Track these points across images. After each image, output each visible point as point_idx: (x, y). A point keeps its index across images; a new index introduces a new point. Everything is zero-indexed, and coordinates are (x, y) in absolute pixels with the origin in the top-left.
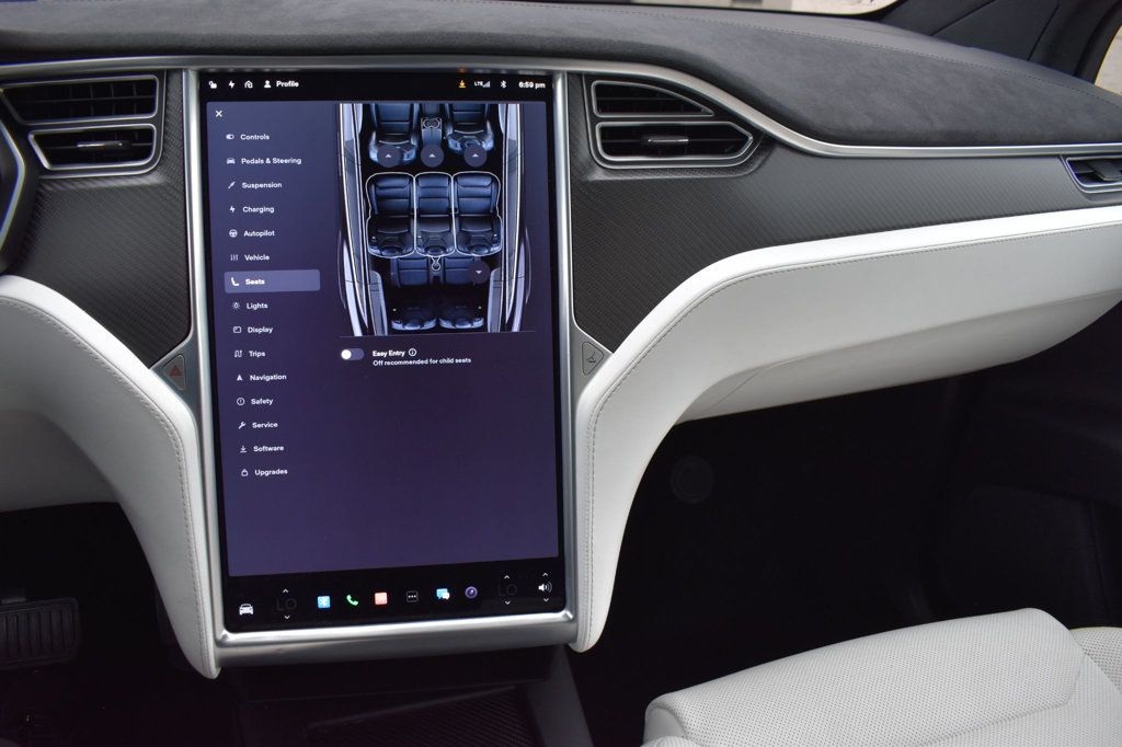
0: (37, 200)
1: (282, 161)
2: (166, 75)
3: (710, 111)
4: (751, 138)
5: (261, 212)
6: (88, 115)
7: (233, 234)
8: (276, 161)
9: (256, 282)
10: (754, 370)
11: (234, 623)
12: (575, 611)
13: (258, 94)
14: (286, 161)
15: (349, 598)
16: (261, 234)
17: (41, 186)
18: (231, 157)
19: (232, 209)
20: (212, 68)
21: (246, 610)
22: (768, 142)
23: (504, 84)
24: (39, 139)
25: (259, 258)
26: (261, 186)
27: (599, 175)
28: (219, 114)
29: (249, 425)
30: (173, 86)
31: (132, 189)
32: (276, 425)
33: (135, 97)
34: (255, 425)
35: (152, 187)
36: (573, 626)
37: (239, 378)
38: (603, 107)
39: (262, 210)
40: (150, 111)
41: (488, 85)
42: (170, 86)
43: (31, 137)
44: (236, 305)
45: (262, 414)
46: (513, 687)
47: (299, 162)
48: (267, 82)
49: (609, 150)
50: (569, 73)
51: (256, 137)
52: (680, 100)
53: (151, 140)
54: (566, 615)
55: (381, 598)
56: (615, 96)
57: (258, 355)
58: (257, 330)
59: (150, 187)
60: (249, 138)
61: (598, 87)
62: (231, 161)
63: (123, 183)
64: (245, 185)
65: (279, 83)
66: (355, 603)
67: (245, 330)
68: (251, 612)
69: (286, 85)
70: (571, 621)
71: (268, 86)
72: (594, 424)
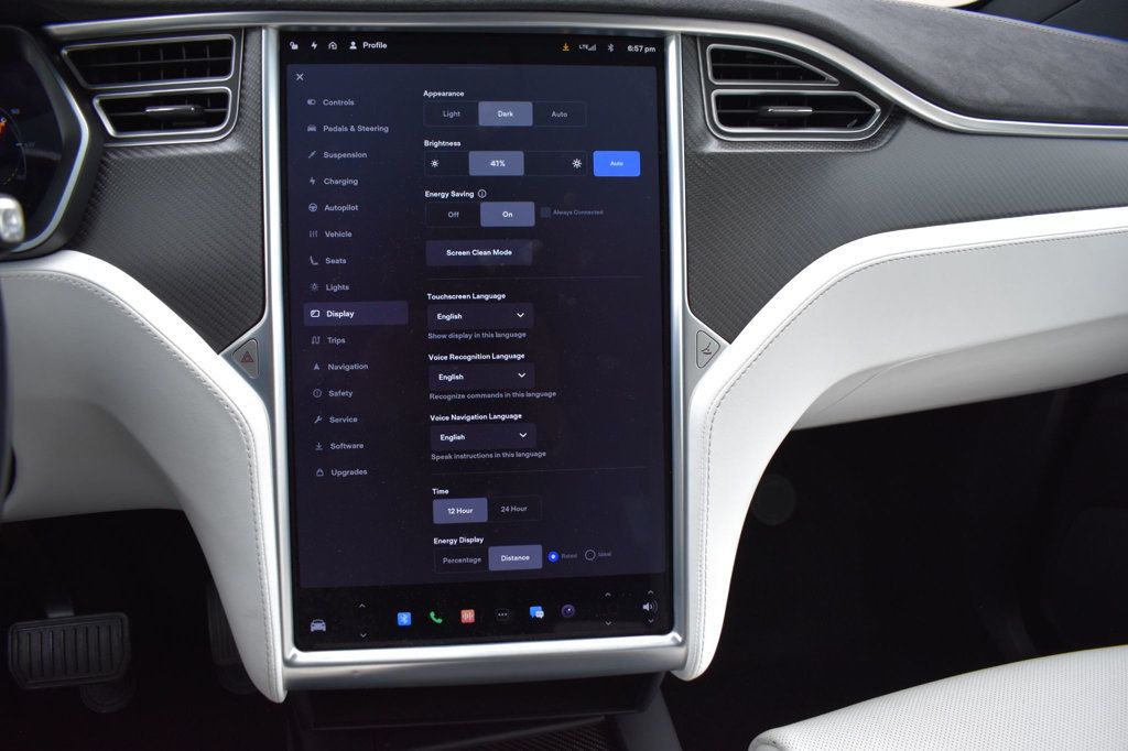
0: (100, 170)
1: (367, 129)
2: (243, 33)
3: (835, 79)
4: (878, 110)
5: (344, 184)
6: (158, 78)
7: (313, 208)
8: (361, 128)
9: (338, 261)
10: (874, 369)
11: (304, 640)
12: (684, 633)
13: (344, 56)
14: (372, 129)
15: (432, 615)
16: (343, 209)
17: (105, 155)
18: (312, 124)
19: (313, 181)
20: (294, 26)
21: (318, 626)
22: (898, 114)
23: (611, 48)
24: (104, 104)
25: (340, 235)
26: (344, 155)
27: (713, 147)
28: (300, 77)
29: (326, 420)
30: (251, 47)
31: (205, 157)
32: (355, 420)
33: (209, 59)
34: (333, 420)
35: (227, 156)
36: (681, 652)
37: (317, 367)
38: (717, 76)
39: (345, 183)
40: (226, 73)
41: (594, 48)
42: (248, 46)
43: (96, 102)
44: (315, 286)
45: (341, 407)
46: (603, 718)
47: (386, 130)
48: (353, 43)
49: (725, 120)
50: (684, 35)
51: (339, 103)
52: (803, 68)
53: (226, 106)
54: (674, 639)
55: (468, 616)
56: (731, 61)
57: (338, 341)
58: (336, 314)
59: (223, 155)
60: (332, 103)
61: (714, 51)
62: (312, 129)
63: (194, 151)
64: (326, 155)
65: (365, 44)
66: (439, 621)
67: (323, 314)
68: (324, 629)
69: (373, 46)
70: (680, 645)
71: (353, 47)
72: (710, 423)
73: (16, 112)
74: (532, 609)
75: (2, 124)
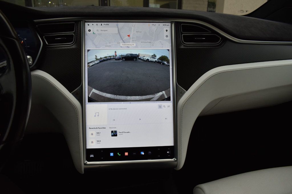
0: (45, 52)
3: (210, 31)
4: (221, 38)
6: (58, 32)
10: (222, 98)
12: (177, 159)
15: (118, 153)
17: (46, 49)
21: (92, 156)
22: (225, 39)
27: (182, 47)
30: (79, 25)
35: (73, 49)
36: (176, 163)
38: (183, 31)
40: (73, 31)
43: (44, 37)
50: (176, 22)
52: (203, 29)
53: (73, 38)
54: (174, 159)
55: (126, 154)
56: (186, 28)
61: (182, 25)
63: (66, 48)
66: (120, 155)
70: (176, 161)
72: (182, 109)
73: (25, 39)
74: (141, 152)
75: (22, 42)
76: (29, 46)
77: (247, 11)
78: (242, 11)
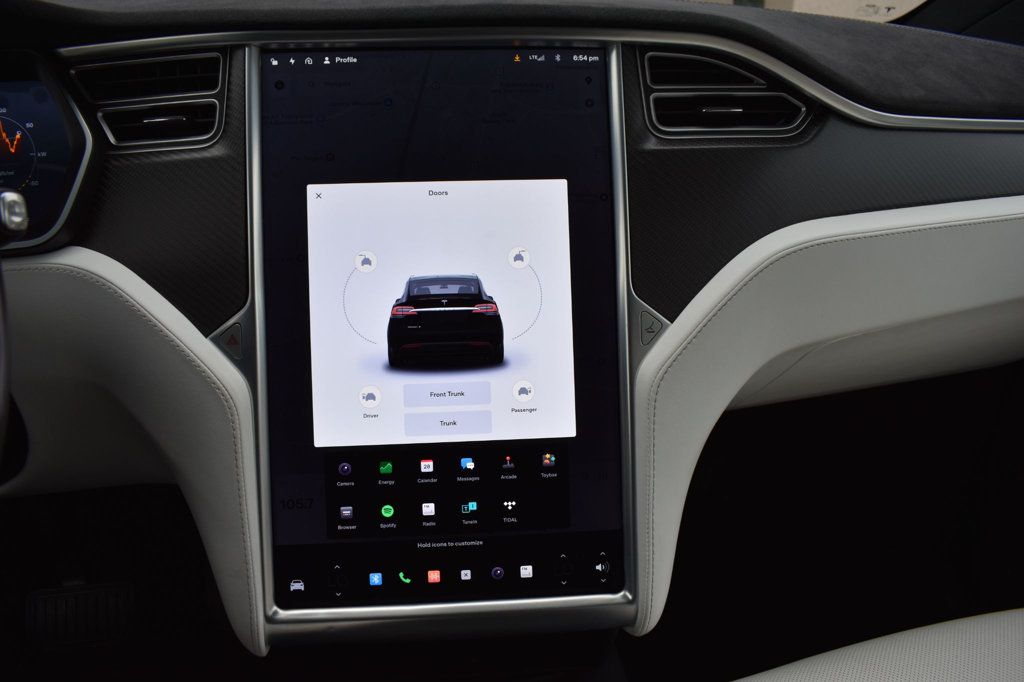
0: (103, 174)
2: (230, 51)
3: (763, 81)
4: (804, 109)
10: (809, 346)
11: (285, 599)
12: (635, 591)
13: (318, 70)
15: (401, 575)
17: (108, 161)
20: (274, 44)
21: (297, 586)
22: (822, 112)
23: (558, 58)
24: (106, 117)
27: (651, 145)
30: (236, 64)
31: (195, 162)
33: (199, 75)
35: (215, 160)
36: (631, 608)
38: (654, 81)
40: (214, 89)
41: (542, 58)
42: (233, 63)
43: (100, 114)
48: (327, 58)
50: (624, 44)
52: (733, 72)
53: (214, 116)
54: (625, 596)
55: (434, 576)
56: (669, 67)
59: (211, 159)
61: (651, 59)
63: (186, 156)
65: (337, 59)
66: (408, 581)
68: (303, 588)
69: (345, 60)
70: (630, 602)
71: (327, 62)
72: (654, 396)
73: (30, 125)
75: (18, 136)
76: (44, 154)
77: (889, 9)
78: (871, 10)
